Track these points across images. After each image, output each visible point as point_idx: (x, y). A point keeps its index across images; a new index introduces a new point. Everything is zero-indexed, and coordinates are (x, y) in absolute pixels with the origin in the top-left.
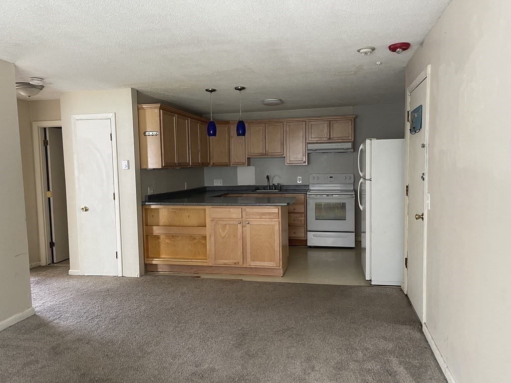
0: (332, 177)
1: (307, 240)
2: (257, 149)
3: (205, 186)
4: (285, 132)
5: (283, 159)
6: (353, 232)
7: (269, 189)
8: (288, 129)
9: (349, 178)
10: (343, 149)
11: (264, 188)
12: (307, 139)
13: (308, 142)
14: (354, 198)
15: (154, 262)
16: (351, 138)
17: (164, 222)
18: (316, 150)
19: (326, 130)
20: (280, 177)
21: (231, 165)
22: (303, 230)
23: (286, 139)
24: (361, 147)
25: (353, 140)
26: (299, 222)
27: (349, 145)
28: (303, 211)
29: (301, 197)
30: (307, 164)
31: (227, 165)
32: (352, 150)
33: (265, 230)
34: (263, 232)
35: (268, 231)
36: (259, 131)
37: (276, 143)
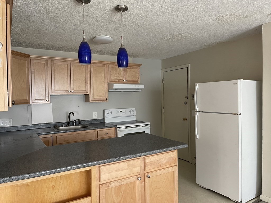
4: (89, 72)
7: (70, 126)
8: (92, 70)
9: (133, 111)
13: (109, 82)
19: (122, 73)
20: (78, 113)
21: (31, 103)
23: (90, 78)
31: (27, 103)
33: (164, 180)
34: (163, 183)
35: (167, 180)
36: (64, 69)
37: (80, 82)
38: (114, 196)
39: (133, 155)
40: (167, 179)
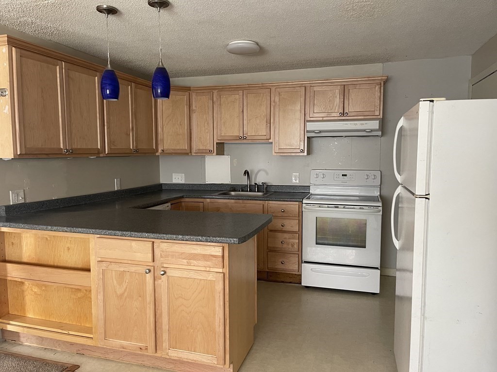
0: (346, 175)
1: (301, 275)
2: (230, 130)
3: (161, 183)
4: (273, 104)
5: (269, 145)
6: (377, 268)
7: (250, 191)
8: (277, 99)
9: (373, 177)
10: (364, 131)
11: (243, 188)
12: (307, 116)
13: (309, 119)
14: (381, 213)
15: (10, 328)
16: (378, 113)
17: (29, 256)
18: (320, 132)
19: (338, 100)
20: (267, 173)
21: (193, 154)
22: (295, 259)
23: (274, 114)
24: (401, 123)
25: (381, 116)
26: (290, 246)
27: (375, 125)
28: (296, 229)
29: (293, 206)
30: (305, 154)
31: (186, 153)
32: (380, 133)
33: (197, 289)
34: (193, 293)
35: (201, 291)
36: (234, 102)
37: (258, 121)
38: (115, 282)
39: (132, 233)
40: (202, 289)
